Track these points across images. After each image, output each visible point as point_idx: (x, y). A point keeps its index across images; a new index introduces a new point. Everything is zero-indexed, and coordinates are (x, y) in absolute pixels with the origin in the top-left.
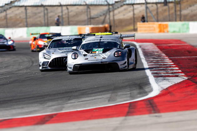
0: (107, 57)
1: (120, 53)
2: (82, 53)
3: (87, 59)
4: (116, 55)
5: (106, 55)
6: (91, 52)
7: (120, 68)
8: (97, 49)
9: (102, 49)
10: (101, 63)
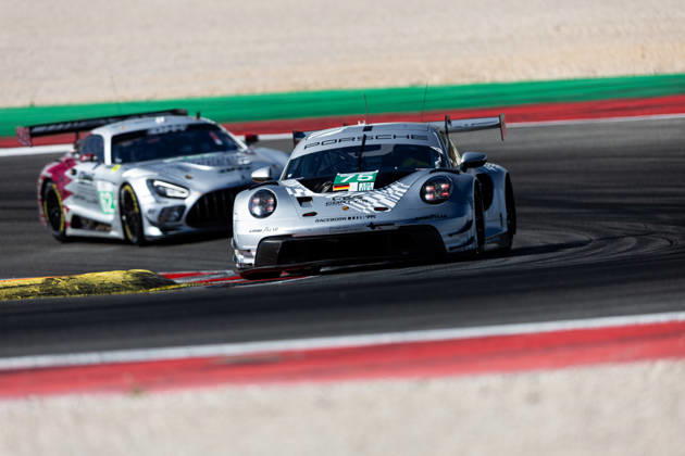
0: (392, 205)
1: (443, 186)
2: (290, 192)
3: (314, 214)
4: (428, 197)
5: (389, 197)
6: (326, 188)
7: (447, 246)
8: (351, 176)
9: (370, 176)
10: (369, 229)
